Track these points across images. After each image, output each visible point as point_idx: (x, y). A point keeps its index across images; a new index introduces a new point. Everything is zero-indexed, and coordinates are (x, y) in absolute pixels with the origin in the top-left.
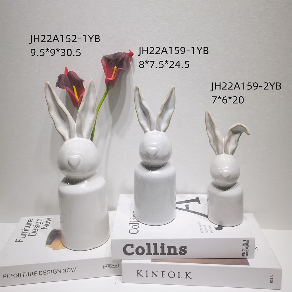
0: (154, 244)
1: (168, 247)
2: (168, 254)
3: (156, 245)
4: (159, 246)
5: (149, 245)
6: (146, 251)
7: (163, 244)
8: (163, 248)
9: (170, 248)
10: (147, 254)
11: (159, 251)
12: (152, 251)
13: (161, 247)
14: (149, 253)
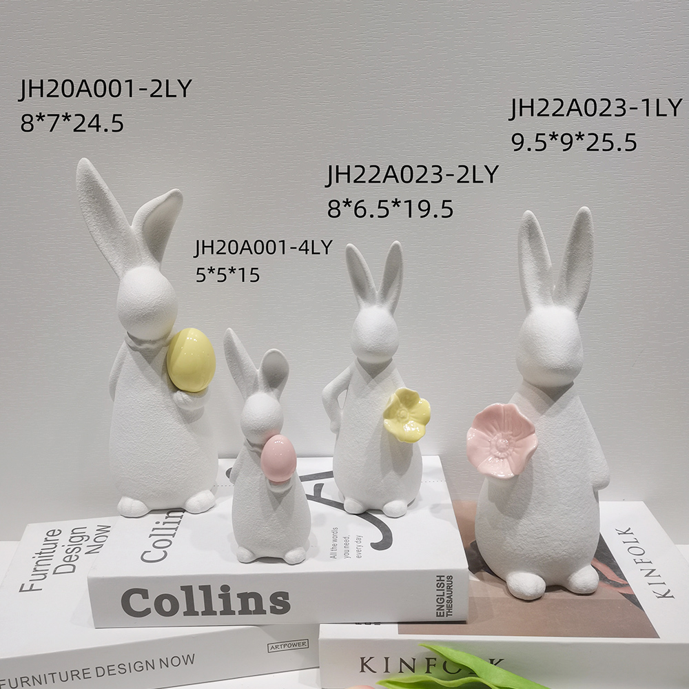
0: (201, 588)
1: (239, 595)
2: (240, 613)
3: (206, 589)
4: (216, 592)
5: (188, 590)
6: (183, 607)
7: (225, 588)
8: (225, 597)
9: (244, 597)
10: (185, 614)
11: (218, 605)
12: (199, 605)
13: (220, 596)
14: (191, 611)
